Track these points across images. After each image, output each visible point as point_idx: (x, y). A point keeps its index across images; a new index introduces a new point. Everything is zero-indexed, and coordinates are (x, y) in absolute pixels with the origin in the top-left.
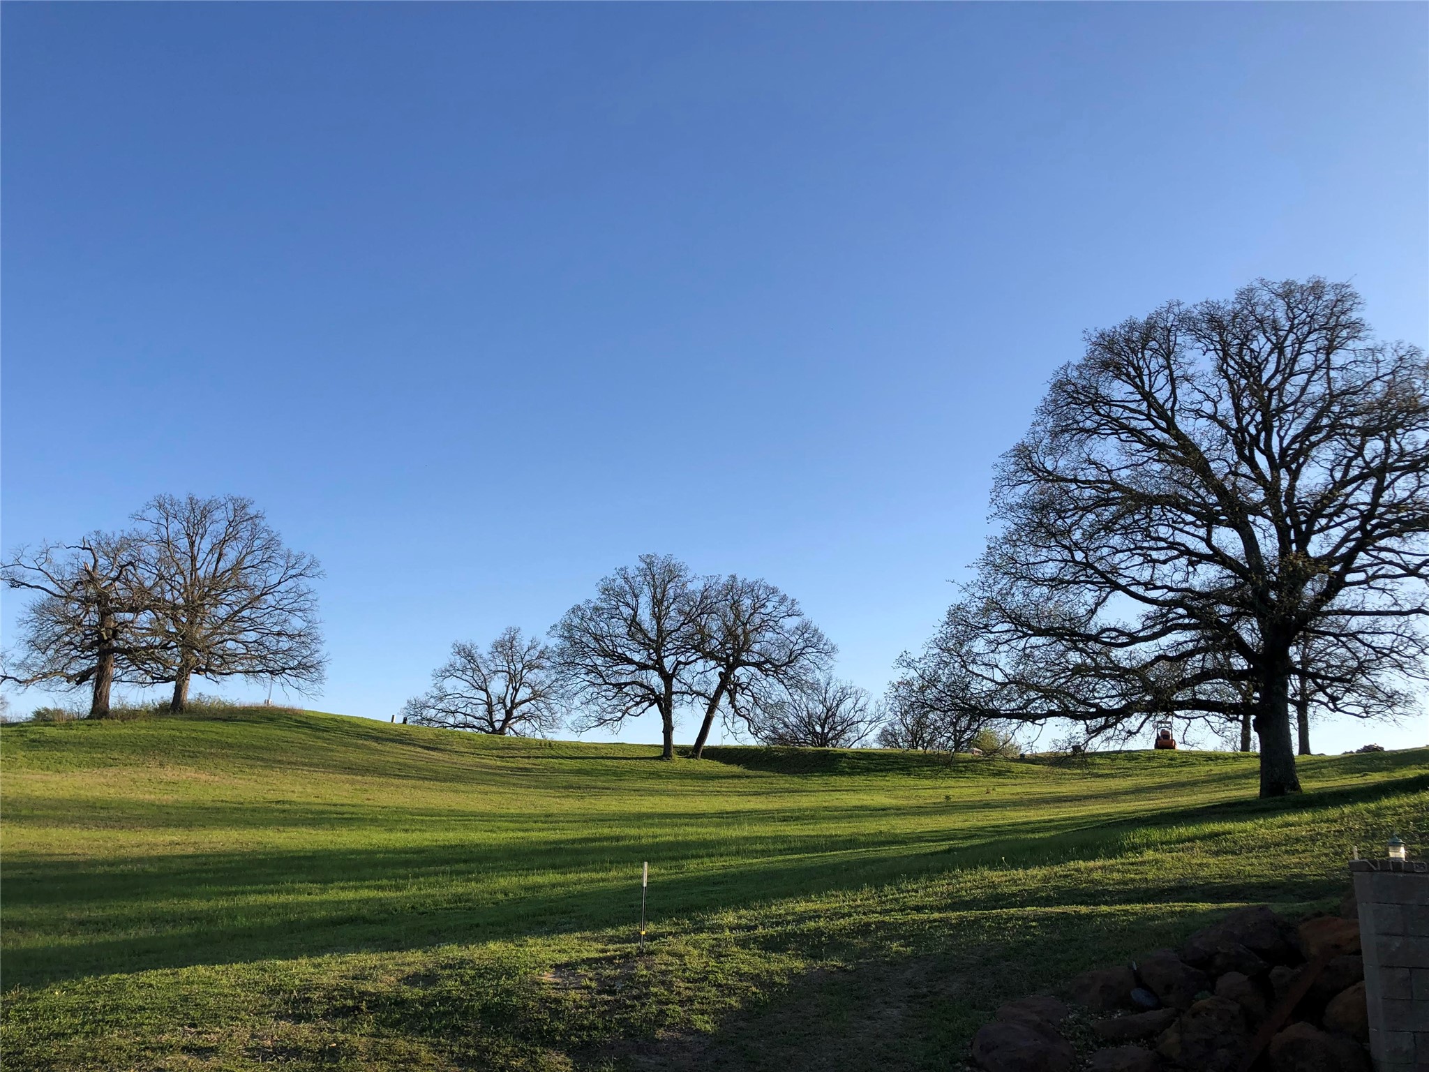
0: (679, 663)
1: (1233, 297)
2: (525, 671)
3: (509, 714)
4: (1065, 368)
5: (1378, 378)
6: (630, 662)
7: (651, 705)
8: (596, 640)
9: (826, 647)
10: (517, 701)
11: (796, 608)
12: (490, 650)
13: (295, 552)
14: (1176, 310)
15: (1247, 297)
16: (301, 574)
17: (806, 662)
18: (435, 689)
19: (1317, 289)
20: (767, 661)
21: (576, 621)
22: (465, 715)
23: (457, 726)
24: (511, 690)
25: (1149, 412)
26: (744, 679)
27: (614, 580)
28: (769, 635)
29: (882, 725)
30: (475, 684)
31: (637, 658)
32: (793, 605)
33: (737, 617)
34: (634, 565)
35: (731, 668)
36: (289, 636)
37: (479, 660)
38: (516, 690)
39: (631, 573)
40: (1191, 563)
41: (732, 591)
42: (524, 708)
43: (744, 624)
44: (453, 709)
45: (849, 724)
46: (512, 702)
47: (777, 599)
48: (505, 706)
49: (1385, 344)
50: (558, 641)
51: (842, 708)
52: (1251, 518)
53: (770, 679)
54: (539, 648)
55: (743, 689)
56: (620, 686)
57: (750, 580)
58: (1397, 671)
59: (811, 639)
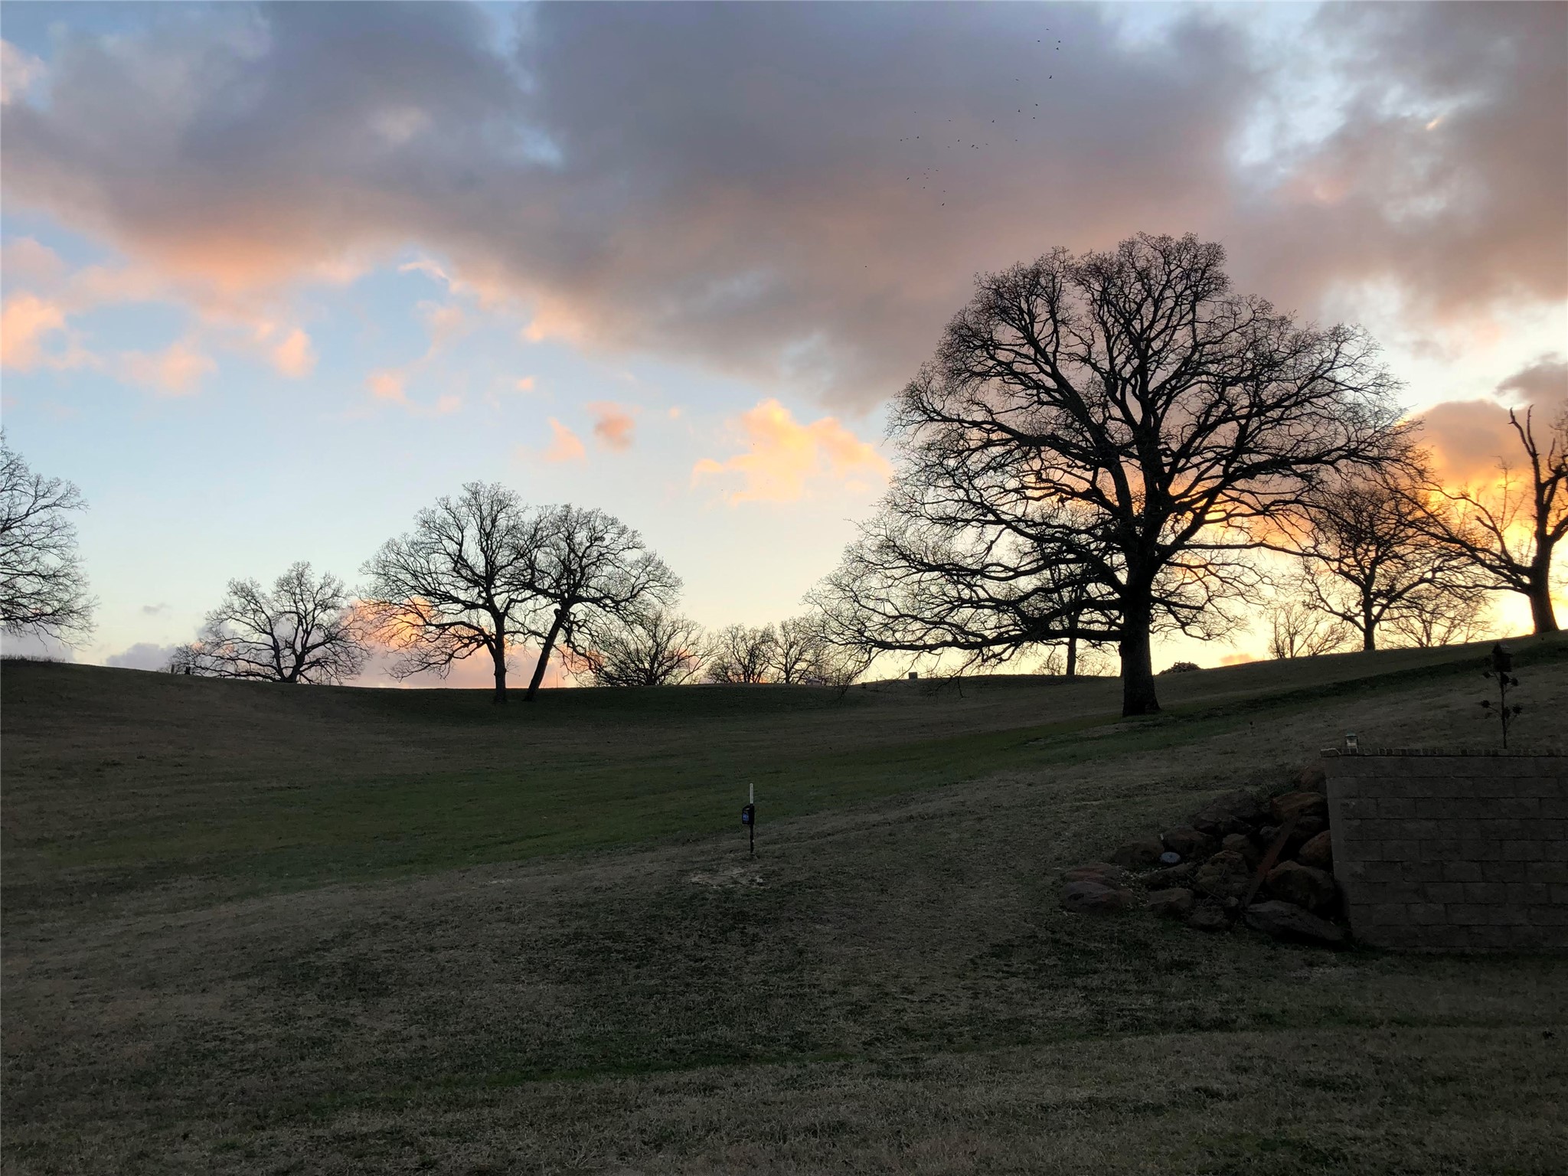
0: (512, 601)
1: (1116, 250)
2: (317, 612)
3: (300, 660)
4: (962, 313)
5: (1234, 330)
6: (456, 600)
7: (479, 646)
8: (415, 575)
9: (670, 581)
10: (308, 645)
11: (637, 540)
12: (275, 589)
13: (46, 478)
14: (1062, 257)
15: (1129, 248)
16: (55, 505)
17: (649, 596)
18: (210, 635)
19: (1188, 244)
20: (606, 597)
21: (392, 557)
22: (248, 662)
23: (239, 675)
24: (301, 633)
25: (1036, 356)
26: (581, 616)
27: (433, 512)
28: (608, 569)
29: (713, 659)
30: (257, 627)
31: (462, 596)
32: (634, 536)
33: (572, 550)
34: (457, 495)
35: (566, 604)
36: (44, 577)
37: (262, 601)
38: (307, 633)
39: (453, 503)
40: (1062, 500)
41: (566, 523)
42: (317, 653)
43: (581, 559)
44: (233, 655)
45: (678, 660)
46: (304, 646)
47: (616, 530)
48: (294, 652)
49: (1241, 298)
50: (373, 578)
51: (672, 642)
52: (1122, 458)
53: (611, 616)
54: (333, 586)
55: (580, 627)
56: (442, 627)
57: (586, 510)
58: (1240, 598)
59: (656, 572)
